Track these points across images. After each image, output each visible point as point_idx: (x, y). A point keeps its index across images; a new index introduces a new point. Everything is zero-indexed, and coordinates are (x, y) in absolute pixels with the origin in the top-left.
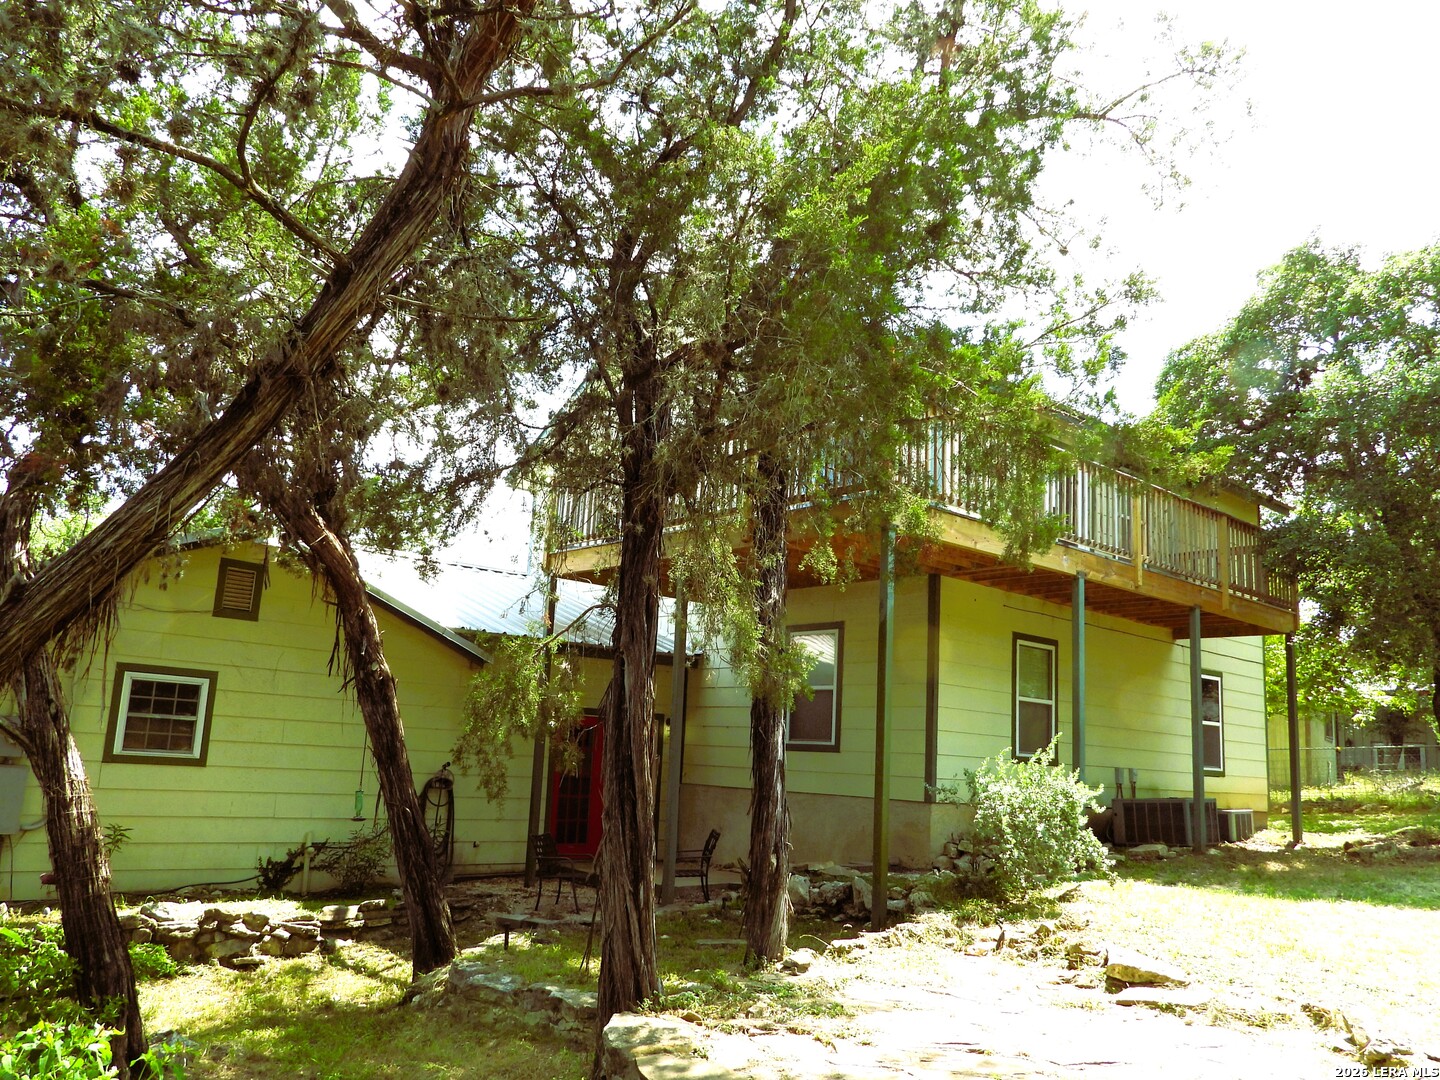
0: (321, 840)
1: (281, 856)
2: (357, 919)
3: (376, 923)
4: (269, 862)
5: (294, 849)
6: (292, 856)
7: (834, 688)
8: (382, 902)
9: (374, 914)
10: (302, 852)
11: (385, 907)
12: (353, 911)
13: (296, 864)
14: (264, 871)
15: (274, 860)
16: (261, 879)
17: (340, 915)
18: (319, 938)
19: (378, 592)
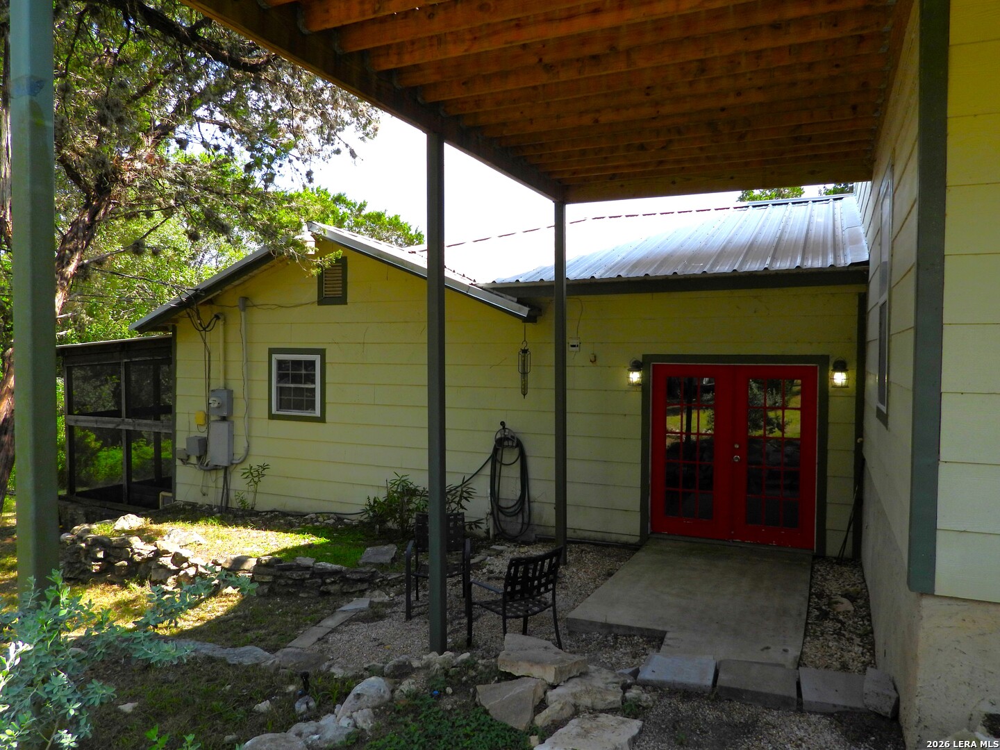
4: (375, 501)
7: (887, 296)
14: (372, 508)
15: (378, 499)
16: (371, 514)
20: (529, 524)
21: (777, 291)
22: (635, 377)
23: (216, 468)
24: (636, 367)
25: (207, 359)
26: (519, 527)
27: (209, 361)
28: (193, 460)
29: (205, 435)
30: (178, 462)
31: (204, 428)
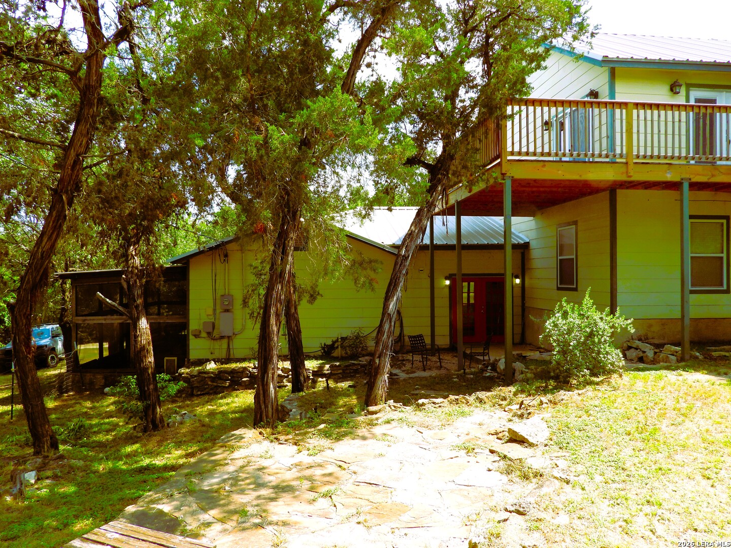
0: (345, 336)
1: (329, 342)
2: (328, 370)
3: (336, 372)
4: (325, 344)
5: (334, 340)
6: (334, 343)
7: (574, 257)
8: (338, 364)
9: (335, 368)
10: (337, 341)
11: (339, 366)
12: (327, 367)
13: (336, 345)
14: (323, 348)
15: (327, 344)
16: (322, 351)
17: (321, 368)
18: (311, 377)
19: (351, 233)
20: (404, 345)
21: (496, 251)
22: (448, 282)
23: (222, 337)
24: (446, 278)
25: (214, 278)
26: (399, 347)
27: (215, 280)
28: (204, 334)
29: (213, 320)
30: (191, 337)
31: (212, 317)
